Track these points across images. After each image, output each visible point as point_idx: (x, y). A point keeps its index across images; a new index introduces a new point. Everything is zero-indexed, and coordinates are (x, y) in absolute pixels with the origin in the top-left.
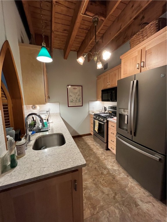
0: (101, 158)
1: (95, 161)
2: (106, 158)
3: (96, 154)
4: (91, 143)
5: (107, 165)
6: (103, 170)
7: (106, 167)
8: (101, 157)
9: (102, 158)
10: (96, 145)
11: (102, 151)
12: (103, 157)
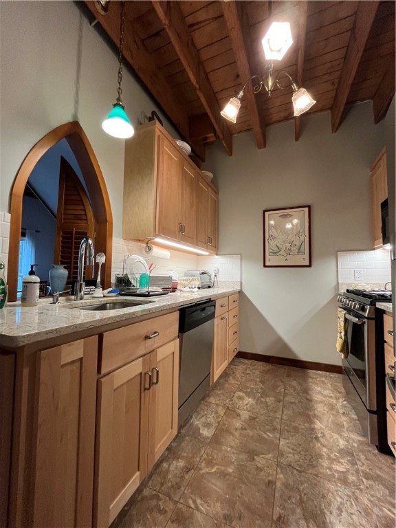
0: (325, 463)
1: (291, 458)
2: (352, 478)
3: (317, 438)
4: (325, 396)
5: (335, 512)
6: (293, 513)
7: (324, 514)
8: (329, 458)
9: (330, 469)
10: (341, 411)
11: (356, 445)
12: (340, 468)
